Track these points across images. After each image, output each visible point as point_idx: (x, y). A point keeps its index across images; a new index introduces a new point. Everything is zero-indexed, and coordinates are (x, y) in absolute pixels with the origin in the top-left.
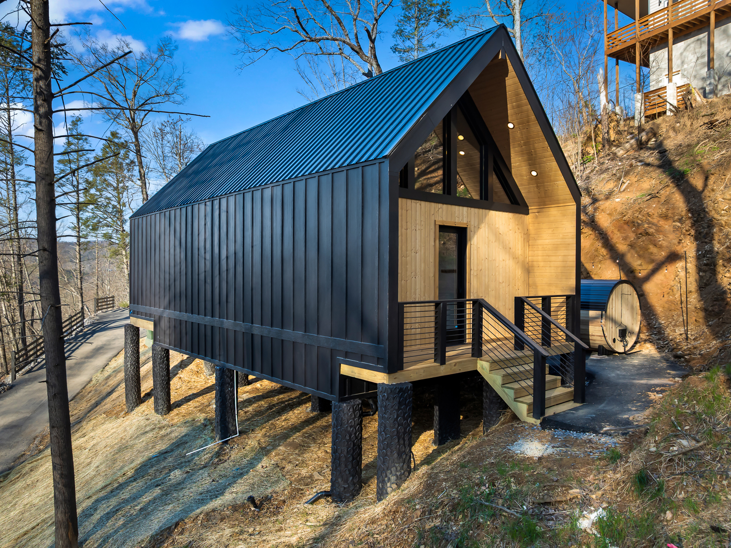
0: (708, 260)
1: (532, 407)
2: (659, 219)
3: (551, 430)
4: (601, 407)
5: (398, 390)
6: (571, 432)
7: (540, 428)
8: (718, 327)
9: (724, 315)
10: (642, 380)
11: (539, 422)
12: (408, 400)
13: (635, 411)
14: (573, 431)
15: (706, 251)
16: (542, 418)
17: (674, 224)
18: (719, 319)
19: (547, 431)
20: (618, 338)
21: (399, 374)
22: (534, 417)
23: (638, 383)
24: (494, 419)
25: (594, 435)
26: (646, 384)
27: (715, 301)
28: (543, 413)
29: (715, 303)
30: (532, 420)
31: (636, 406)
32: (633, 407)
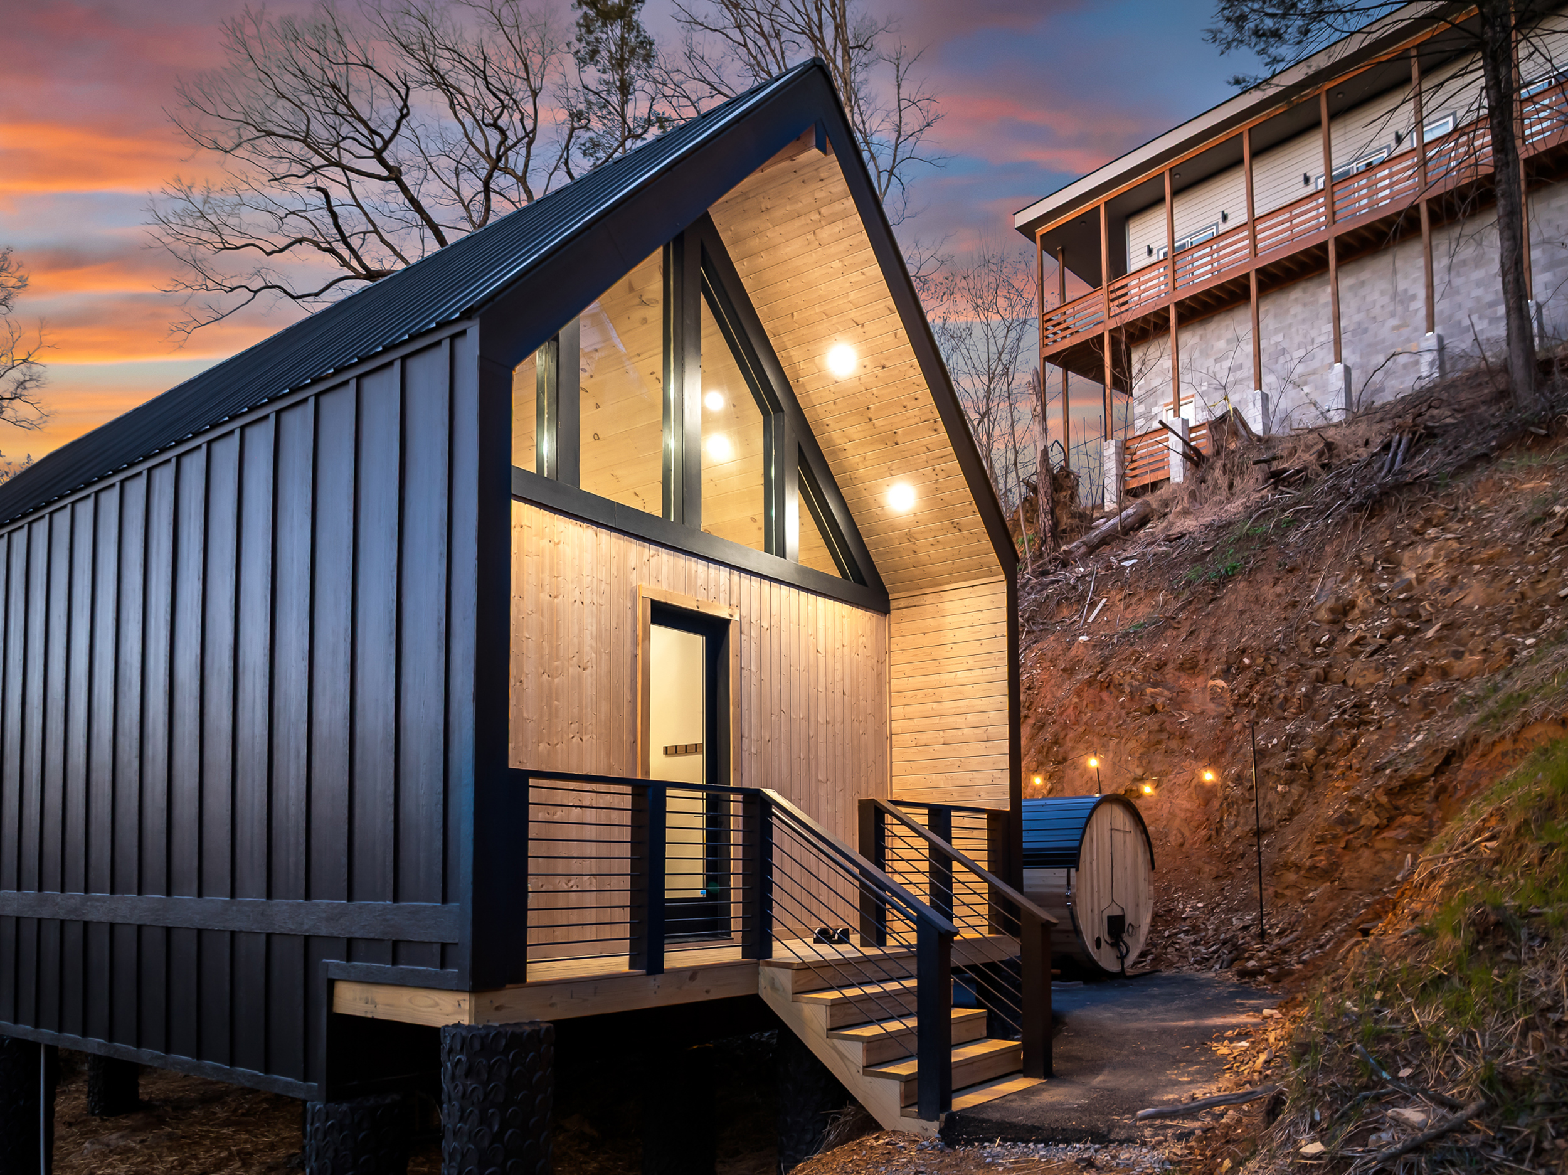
0: (1293, 755)
1: (915, 1084)
2: (1177, 673)
3: (972, 1145)
4: (1098, 1080)
5: (504, 1042)
6: (1031, 1145)
7: (940, 1144)
8: (1331, 900)
9: (1343, 871)
10: (1182, 1020)
11: (933, 1128)
12: (539, 1074)
13: (1189, 1083)
14: (1036, 1142)
15: (1288, 736)
16: (943, 1116)
17: (1211, 683)
18: (1333, 882)
19: (960, 1149)
20: (1105, 937)
21: (508, 996)
22: (921, 1115)
23: (1176, 1027)
24: (808, 1137)
25: (1097, 1146)
26: (1195, 1028)
27: (1318, 843)
28: (946, 1104)
29: (1318, 848)
30: (913, 1125)
31: (1189, 1074)
32: (1182, 1075)
